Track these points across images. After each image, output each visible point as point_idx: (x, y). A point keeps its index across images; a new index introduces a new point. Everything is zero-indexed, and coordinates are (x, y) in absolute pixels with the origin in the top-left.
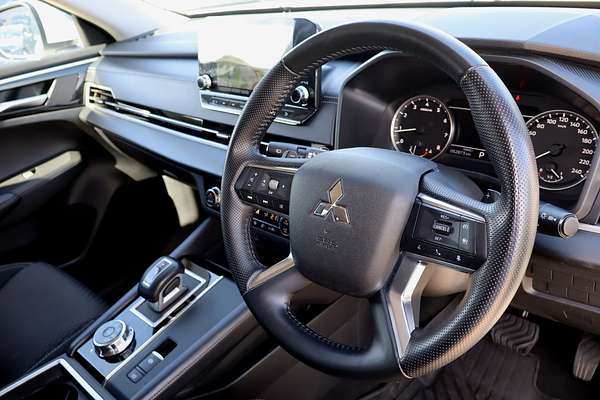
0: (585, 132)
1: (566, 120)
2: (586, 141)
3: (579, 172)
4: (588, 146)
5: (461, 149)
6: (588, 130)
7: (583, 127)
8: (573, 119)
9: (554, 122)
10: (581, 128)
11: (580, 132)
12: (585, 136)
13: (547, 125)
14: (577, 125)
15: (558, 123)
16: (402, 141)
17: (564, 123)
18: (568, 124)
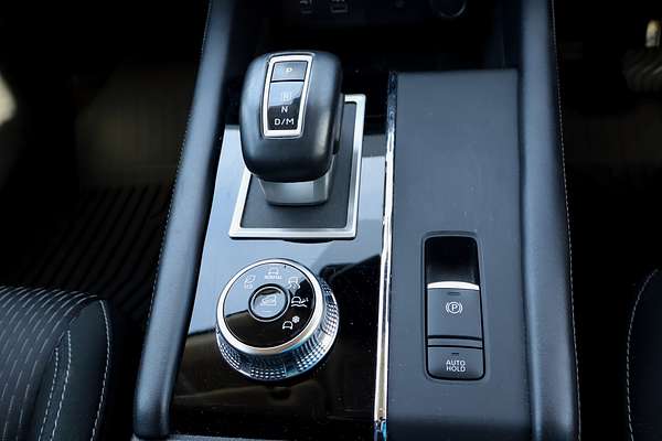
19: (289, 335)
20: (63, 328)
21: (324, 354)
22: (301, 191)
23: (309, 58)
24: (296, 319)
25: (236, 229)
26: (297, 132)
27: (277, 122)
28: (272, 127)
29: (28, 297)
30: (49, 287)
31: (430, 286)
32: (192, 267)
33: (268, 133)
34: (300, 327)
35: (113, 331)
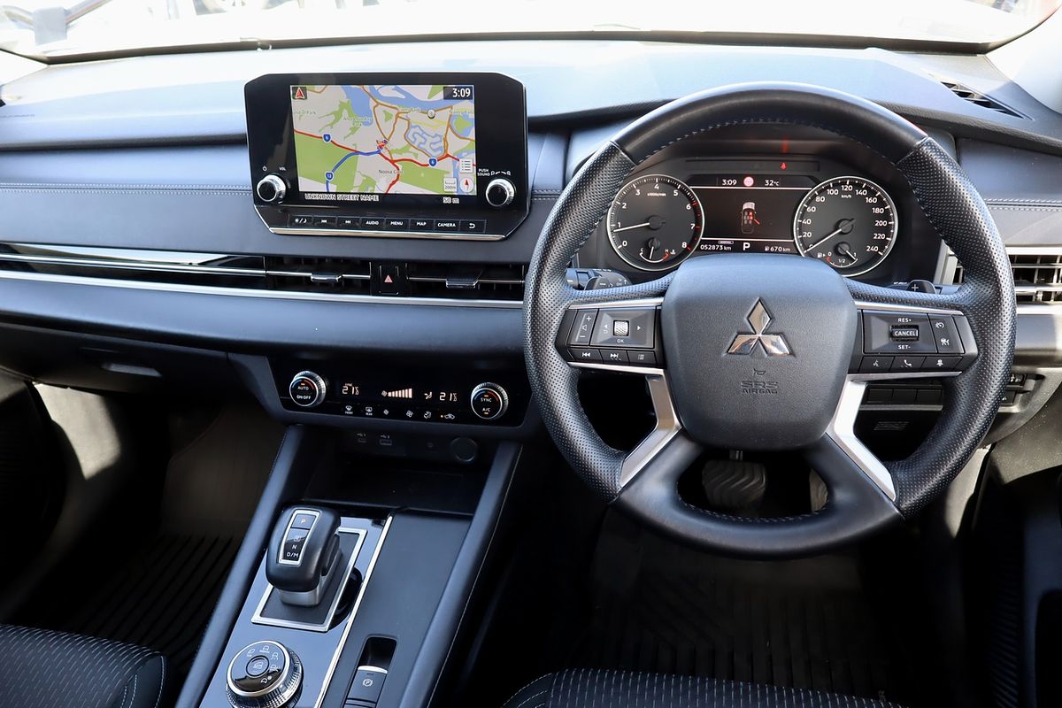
0: (874, 200)
1: (849, 188)
2: (877, 211)
3: (875, 249)
4: (880, 217)
5: (716, 243)
6: (879, 197)
7: (872, 193)
8: (858, 186)
9: (835, 192)
10: (868, 196)
11: (869, 200)
12: (876, 205)
13: (828, 197)
14: (864, 193)
15: (842, 192)
16: (625, 244)
17: (847, 193)
18: (853, 193)
19: (262, 686)
20: (134, 672)
21: (285, 701)
22: (305, 597)
23: (317, 514)
24: (270, 678)
25: (257, 618)
26: (298, 563)
27: (289, 554)
28: (285, 557)
29: (110, 648)
30: (125, 640)
31: (360, 668)
32: (223, 641)
33: (282, 561)
34: (271, 682)
35: (166, 676)
